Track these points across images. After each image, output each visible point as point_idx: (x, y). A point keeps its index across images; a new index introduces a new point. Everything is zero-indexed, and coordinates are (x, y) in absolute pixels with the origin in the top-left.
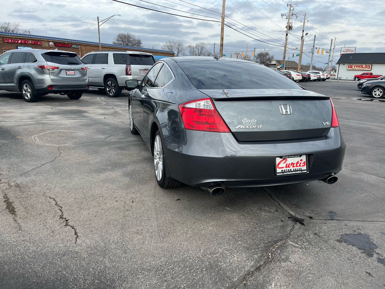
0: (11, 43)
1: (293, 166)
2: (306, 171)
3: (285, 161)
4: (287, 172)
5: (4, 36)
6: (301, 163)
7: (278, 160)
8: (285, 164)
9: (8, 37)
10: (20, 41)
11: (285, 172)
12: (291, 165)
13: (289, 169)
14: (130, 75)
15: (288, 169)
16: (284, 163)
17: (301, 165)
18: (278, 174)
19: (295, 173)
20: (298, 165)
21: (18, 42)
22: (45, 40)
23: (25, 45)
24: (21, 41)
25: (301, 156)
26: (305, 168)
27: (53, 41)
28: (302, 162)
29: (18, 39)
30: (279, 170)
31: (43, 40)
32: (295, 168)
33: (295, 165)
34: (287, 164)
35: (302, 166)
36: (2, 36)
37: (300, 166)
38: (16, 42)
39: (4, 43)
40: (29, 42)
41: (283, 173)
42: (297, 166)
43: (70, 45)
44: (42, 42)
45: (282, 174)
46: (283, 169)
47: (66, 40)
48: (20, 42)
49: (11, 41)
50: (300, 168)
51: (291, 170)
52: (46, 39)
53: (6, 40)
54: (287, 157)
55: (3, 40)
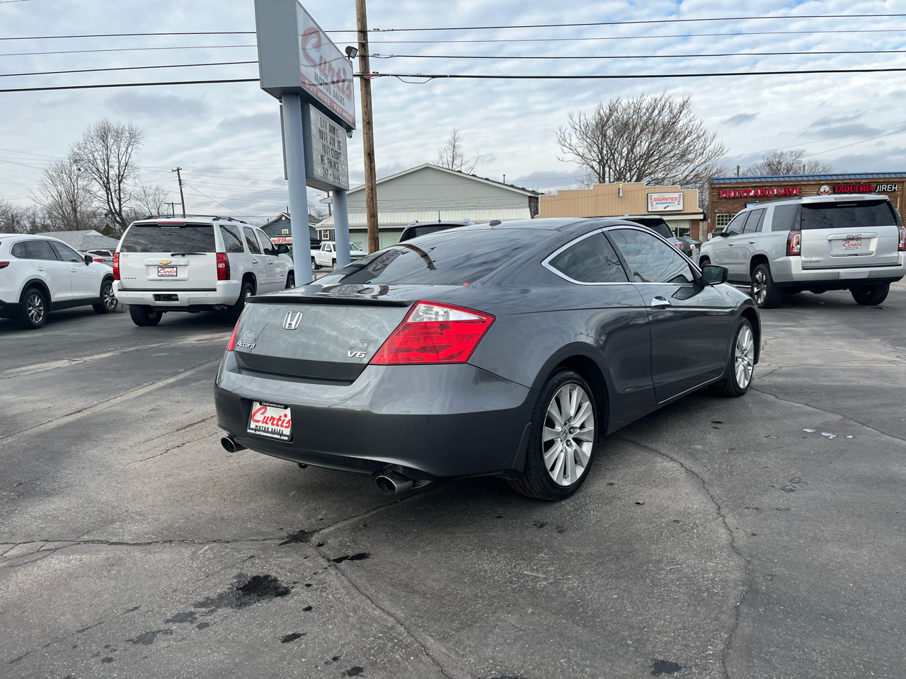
0: (734, 198)
1: (273, 424)
2: (286, 438)
3: (263, 410)
4: (262, 431)
5: (722, 186)
6: (284, 420)
7: (256, 406)
8: (263, 416)
9: (730, 186)
10: (753, 192)
11: (260, 431)
12: (270, 421)
13: (266, 426)
14: (799, 254)
15: (264, 425)
16: (263, 414)
17: (284, 424)
18: (248, 431)
19: (270, 435)
20: (280, 423)
21: (748, 194)
22: (812, 183)
23: (764, 199)
24: (755, 192)
25: (286, 407)
26: (287, 431)
27: (830, 182)
28: (287, 420)
29: (750, 189)
30: (253, 425)
31: (805, 183)
32: (275, 427)
33: (275, 422)
34: (265, 417)
35: (286, 427)
36: (717, 186)
37: (282, 426)
38: (745, 195)
39: (721, 199)
40: (773, 192)
41: (256, 430)
42: (277, 425)
43: (874, 185)
44: (803, 188)
45: (253, 432)
46: (258, 424)
47: (864, 177)
48: (752, 194)
49: (735, 194)
50: (281, 429)
51: (268, 428)
52: (815, 181)
53: (724, 194)
54: (267, 404)
55: (719, 195)
